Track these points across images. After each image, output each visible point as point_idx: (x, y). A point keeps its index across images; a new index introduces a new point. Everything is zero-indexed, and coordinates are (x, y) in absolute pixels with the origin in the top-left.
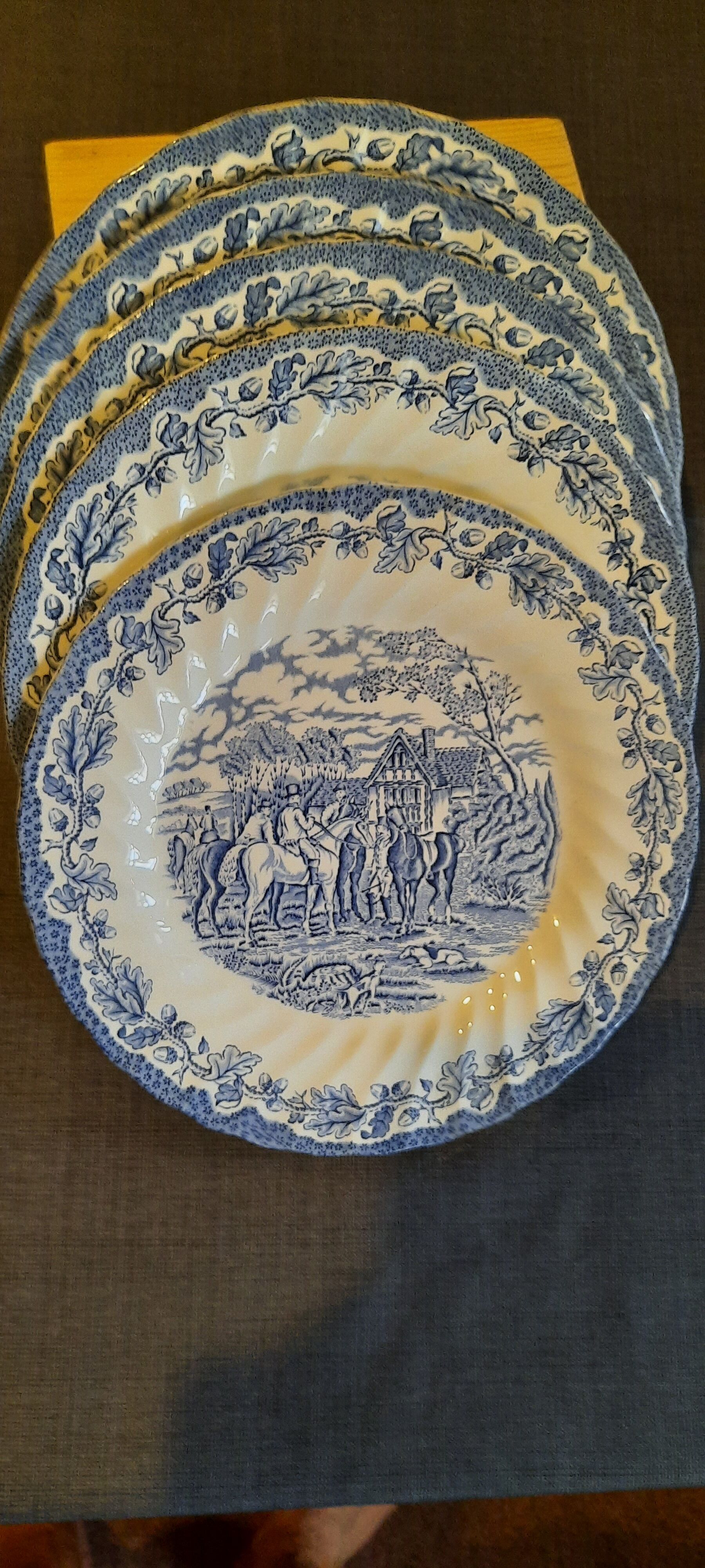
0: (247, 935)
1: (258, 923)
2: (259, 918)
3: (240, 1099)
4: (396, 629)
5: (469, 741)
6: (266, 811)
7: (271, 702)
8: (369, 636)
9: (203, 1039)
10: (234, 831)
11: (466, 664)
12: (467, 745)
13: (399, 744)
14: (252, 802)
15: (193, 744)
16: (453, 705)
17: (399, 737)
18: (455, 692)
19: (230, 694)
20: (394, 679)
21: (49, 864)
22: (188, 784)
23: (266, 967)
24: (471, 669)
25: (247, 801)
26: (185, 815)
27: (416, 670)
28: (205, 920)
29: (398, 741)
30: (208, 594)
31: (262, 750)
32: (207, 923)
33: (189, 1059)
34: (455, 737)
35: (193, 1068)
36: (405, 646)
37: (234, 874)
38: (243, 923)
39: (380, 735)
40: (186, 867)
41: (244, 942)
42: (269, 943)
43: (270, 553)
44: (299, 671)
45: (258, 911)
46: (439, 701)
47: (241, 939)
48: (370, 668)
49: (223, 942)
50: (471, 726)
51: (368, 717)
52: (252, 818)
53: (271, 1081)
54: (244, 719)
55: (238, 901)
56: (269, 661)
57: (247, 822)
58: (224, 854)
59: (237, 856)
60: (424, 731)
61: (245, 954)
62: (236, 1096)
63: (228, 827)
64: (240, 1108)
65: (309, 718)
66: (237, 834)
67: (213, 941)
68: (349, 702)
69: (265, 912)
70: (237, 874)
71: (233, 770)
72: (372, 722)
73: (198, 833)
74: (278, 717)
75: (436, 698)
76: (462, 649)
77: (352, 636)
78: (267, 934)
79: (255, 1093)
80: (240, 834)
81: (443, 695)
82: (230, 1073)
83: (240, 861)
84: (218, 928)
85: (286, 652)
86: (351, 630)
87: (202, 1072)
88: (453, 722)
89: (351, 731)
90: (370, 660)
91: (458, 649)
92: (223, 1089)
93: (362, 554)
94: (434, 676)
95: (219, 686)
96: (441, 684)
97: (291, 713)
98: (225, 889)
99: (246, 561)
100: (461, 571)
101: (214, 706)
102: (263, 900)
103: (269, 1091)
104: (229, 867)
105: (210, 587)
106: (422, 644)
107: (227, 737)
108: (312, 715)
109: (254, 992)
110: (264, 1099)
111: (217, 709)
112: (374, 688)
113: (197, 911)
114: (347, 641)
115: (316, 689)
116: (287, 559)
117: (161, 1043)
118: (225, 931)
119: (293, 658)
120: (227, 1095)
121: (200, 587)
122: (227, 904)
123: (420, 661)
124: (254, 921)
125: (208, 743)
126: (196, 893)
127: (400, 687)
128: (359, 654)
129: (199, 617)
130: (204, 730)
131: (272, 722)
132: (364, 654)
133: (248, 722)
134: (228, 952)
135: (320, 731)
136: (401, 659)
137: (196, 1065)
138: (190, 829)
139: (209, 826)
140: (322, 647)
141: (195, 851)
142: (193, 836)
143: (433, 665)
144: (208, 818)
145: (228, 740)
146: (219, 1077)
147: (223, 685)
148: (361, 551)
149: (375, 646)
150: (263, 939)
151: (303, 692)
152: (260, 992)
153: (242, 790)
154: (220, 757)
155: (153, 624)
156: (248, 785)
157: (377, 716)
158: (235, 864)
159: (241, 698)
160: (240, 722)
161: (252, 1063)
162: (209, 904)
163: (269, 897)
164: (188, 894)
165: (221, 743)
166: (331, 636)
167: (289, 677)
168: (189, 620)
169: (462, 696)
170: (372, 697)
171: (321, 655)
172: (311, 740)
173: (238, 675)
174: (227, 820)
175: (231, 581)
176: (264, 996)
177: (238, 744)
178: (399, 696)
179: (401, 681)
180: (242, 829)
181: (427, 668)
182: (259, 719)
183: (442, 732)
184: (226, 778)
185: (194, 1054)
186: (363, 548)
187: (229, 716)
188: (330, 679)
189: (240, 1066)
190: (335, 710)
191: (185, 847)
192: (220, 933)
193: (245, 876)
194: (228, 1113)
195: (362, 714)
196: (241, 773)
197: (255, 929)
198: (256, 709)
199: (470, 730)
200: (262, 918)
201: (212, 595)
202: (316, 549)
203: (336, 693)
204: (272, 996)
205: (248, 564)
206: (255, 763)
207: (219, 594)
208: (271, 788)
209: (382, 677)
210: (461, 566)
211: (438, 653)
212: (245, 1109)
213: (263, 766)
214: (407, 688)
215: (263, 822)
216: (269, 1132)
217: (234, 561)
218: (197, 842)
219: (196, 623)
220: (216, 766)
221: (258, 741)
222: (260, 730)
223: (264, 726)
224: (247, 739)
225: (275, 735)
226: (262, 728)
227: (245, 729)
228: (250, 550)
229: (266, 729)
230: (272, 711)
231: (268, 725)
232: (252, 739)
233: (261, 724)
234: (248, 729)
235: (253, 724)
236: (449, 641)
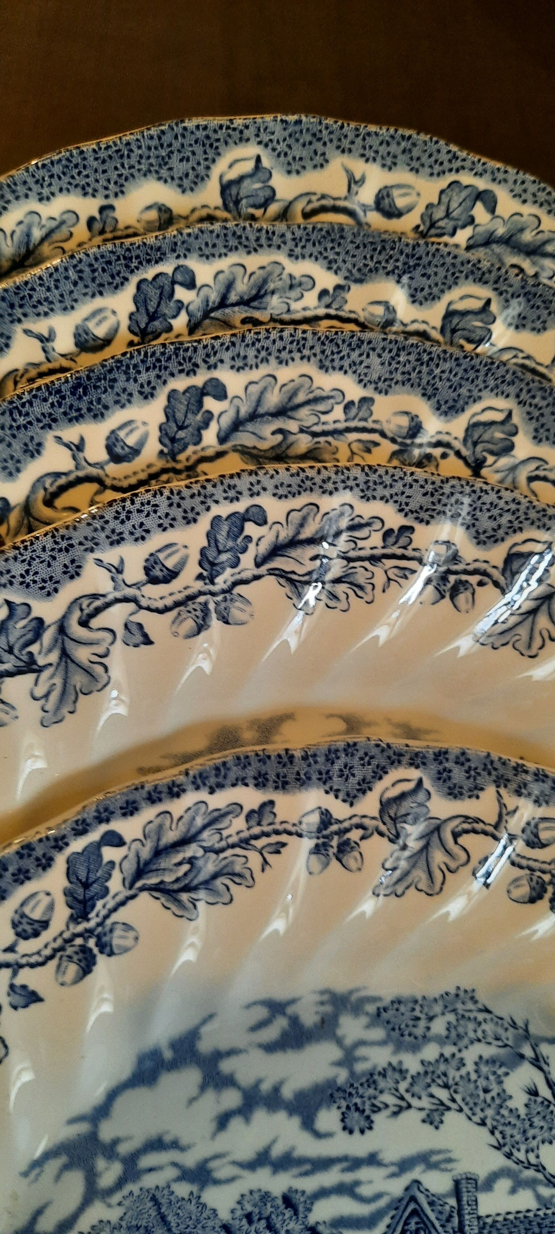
4: (405, 992)
5: (538, 1197)
7: (175, 1145)
8: (357, 1008)
11: (527, 1051)
12: (533, 1204)
13: (414, 1213)
16: (508, 1131)
17: (413, 1199)
18: (511, 1104)
19: (93, 1137)
20: (403, 1086)
24: (538, 1062)
27: (442, 1067)
29: (412, 1206)
30: (62, 949)
34: (513, 1191)
36: (422, 1024)
39: (378, 1196)
43: (186, 867)
44: (229, 1081)
46: (483, 1123)
48: (360, 1067)
50: (540, 1168)
51: (355, 1163)
56: (173, 1065)
60: (457, 1183)
65: (246, 1173)
68: (318, 1135)
72: (364, 1173)
74: (186, 1175)
75: (476, 1119)
76: (520, 1023)
77: (328, 1009)
81: (490, 1112)
85: (205, 1046)
86: (325, 997)
88: (509, 1163)
89: (323, 1193)
90: (362, 1051)
91: (514, 1025)
93: (352, 864)
94: (473, 1076)
96: (486, 1091)
97: (212, 1165)
99: (139, 884)
100: (524, 890)
101: (63, 1159)
105: (67, 935)
106: (451, 1017)
108: (252, 1165)
111: (66, 1167)
112: (367, 1107)
114: (317, 1019)
115: (260, 1116)
116: (215, 876)
119: (218, 1055)
121: (47, 936)
123: (448, 1050)
127: (414, 1102)
128: (339, 1042)
129: (41, 993)
130: (39, 1213)
132: (349, 1041)
135: (266, 1197)
136: (415, 1048)
140: (273, 1032)
143: (471, 1055)
148: (351, 860)
149: (368, 1027)
151: (236, 1124)
157: (373, 1160)
159: (116, 1142)
166: (290, 1010)
167: (210, 1095)
168: (18, 1000)
169: (522, 1111)
170: (364, 1123)
171: (270, 1048)
172: (249, 1217)
173: (112, 1095)
175: (109, 922)
178: (412, 1118)
179: (416, 1089)
181: (462, 1063)
182: (149, 1181)
183: (489, 1184)
186: (356, 854)
187: (91, 1177)
188: (287, 1093)
190: (296, 1154)
195: (345, 1158)
198: (146, 1161)
199: (540, 1176)
201: (70, 951)
202: (270, 858)
203: (296, 1121)
205: (142, 889)
207: (84, 949)
209: (382, 1084)
210: (524, 882)
211: (480, 1034)
214: (425, 1102)
217: (115, 884)
219: (34, 1007)
221: (146, 1227)
222: (150, 1204)
223: (158, 1195)
224: (124, 1224)
225: (179, 1211)
226: (154, 1199)
227: (120, 1204)
228: (147, 863)
229: (163, 1201)
230: (175, 1164)
231: (166, 1192)
232: (134, 1223)
233: (152, 1191)
234: (127, 1203)
235: (136, 1192)
236: (498, 1012)
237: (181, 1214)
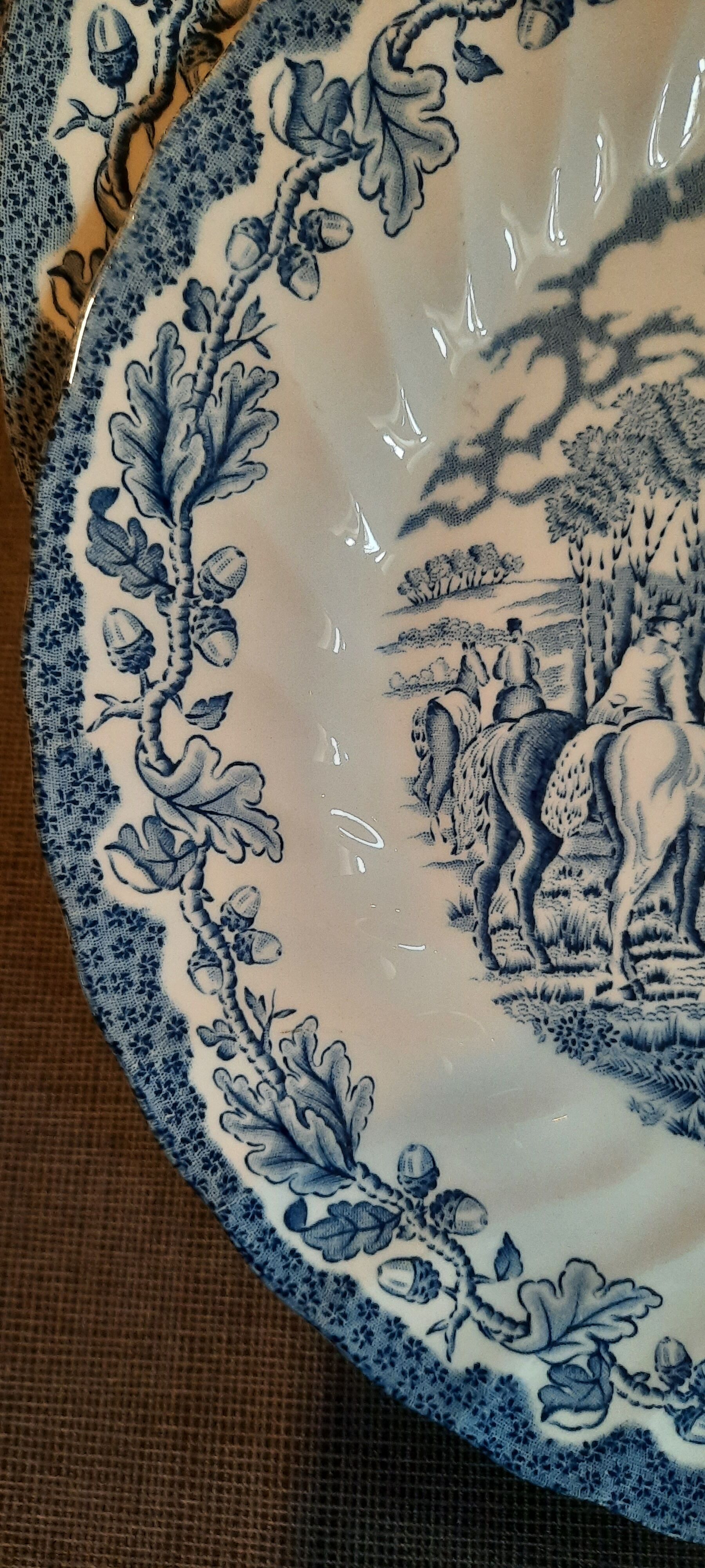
0: (615, 968)
1: (649, 936)
2: (649, 921)
3: (605, 1406)
6: (670, 632)
9: (507, 1239)
10: (583, 687)
14: (632, 607)
15: (478, 451)
21: (107, 759)
22: (464, 561)
23: (667, 1054)
25: (618, 605)
26: (457, 645)
28: (507, 925)
31: (661, 464)
32: (512, 934)
33: (472, 1293)
35: (480, 1315)
37: (581, 803)
38: (606, 933)
40: (461, 786)
41: (609, 986)
42: (676, 988)
45: (646, 901)
47: (601, 977)
49: (556, 983)
52: (632, 653)
53: (688, 1359)
54: (614, 376)
55: (593, 875)
57: (618, 660)
58: (556, 751)
59: (590, 756)
61: (611, 1018)
62: (595, 1398)
63: (568, 678)
64: (605, 1429)
66: (590, 696)
67: (530, 982)
69: (665, 906)
70: (592, 805)
71: (581, 521)
73: (489, 694)
78: (671, 966)
79: (646, 1390)
80: (599, 697)
82: (579, 1336)
83: (599, 768)
84: (542, 945)
87: (506, 1329)
92: (560, 1377)
95: (546, 285)
98: (560, 841)
102: (659, 875)
103: (684, 1389)
104: (570, 784)
107: (568, 428)
109: (635, 1117)
110: (669, 1410)
113: (488, 901)
117: (399, 1248)
118: (559, 955)
120: (572, 1394)
122: (566, 883)
124: (636, 928)
125: (516, 446)
126: (485, 852)
131: (689, 384)
133: (625, 383)
134: (566, 1010)
137: (490, 1309)
138: (469, 679)
139: (518, 675)
141: (482, 740)
142: (476, 701)
144: (515, 654)
145: (571, 437)
146: (551, 1344)
147: (558, 283)
150: (659, 977)
152: (650, 1118)
153: (605, 575)
154: (548, 485)
155: (374, 85)
156: (622, 561)
158: (585, 778)
160: (600, 388)
161: (639, 1309)
162: (517, 884)
163: (674, 868)
164: (463, 855)
165: (551, 448)
174: (566, 659)
176: (660, 1132)
177: (595, 447)
180: (605, 680)
184: (563, 542)
185: (483, 1279)
189: (605, 1318)
191: (455, 730)
192: (546, 960)
193: (611, 809)
194: (575, 1441)
196: (603, 527)
197: (636, 950)
200: (658, 922)
204: (681, 1129)
206: (641, 499)
208: (684, 567)
212: (618, 1434)
213: (662, 506)
215: (659, 661)
216: (683, 1499)
218: (486, 717)
220: (537, 510)
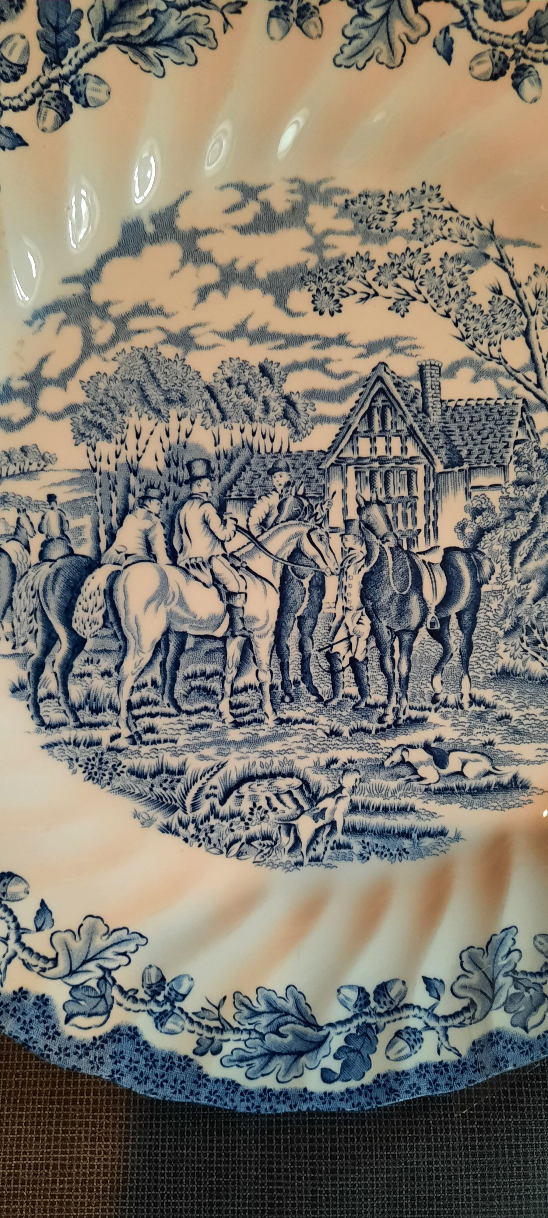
0: (122, 724)
1: (144, 703)
2: (144, 693)
3: (108, 1012)
4: (373, 185)
5: (499, 387)
6: (154, 506)
7: (160, 311)
8: (326, 199)
9: (43, 903)
10: (98, 539)
11: (492, 251)
12: (495, 394)
13: (381, 391)
14: (128, 489)
15: (25, 384)
16: (472, 324)
17: (380, 379)
18: (474, 300)
19: (87, 298)
20: (370, 275)
22: (17, 456)
23: (157, 779)
24: (501, 262)
25: (120, 488)
26: (14, 511)
27: (408, 260)
28: (50, 696)
29: (379, 385)
30: (40, 94)
31: (145, 398)
32: (53, 702)
33: (18, 940)
34: (475, 380)
35: (25, 955)
36: (389, 218)
37: (99, 616)
38: (116, 701)
39: (346, 374)
40: (17, 603)
41: (119, 736)
42: (162, 737)
43: (150, 20)
44: (206, 258)
45: (141, 680)
46: (447, 315)
47: (113, 730)
48: (329, 254)
49: (83, 734)
50: (502, 361)
51: (326, 343)
52: (129, 518)
53: (163, 979)
54: (114, 340)
55: (107, 663)
56: (155, 239)
57: (120, 523)
58: (80, 581)
59: (104, 585)
60: (422, 368)
61: (120, 757)
62: (101, 1008)
63: (88, 534)
64: (108, 1028)
65: (225, 342)
66: (103, 546)
67: (66, 734)
68: (291, 313)
69: (154, 683)
70: (105, 617)
71: (94, 432)
72: (334, 352)
73: (36, 543)
74: (171, 339)
75: (441, 311)
76: (486, 224)
77: (298, 197)
78: (159, 722)
79: (135, 1000)
80: (108, 546)
81: (454, 306)
82: (91, 966)
83: (109, 593)
84: (74, 709)
85: (183, 223)
86: (295, 186)
87: (41, 964)
88: (472, 354)
89: (297, 366)
90: (329, 240)
91: (480, 225)
92: (78, 994)
93: (313, 31)
94: (439, 271)
95: (68, 280)
96: (450, 286)
97: (193, 332)
98: (85, 641)
99: (107, 36)
100: (487, 67)
101: (61, 316)
102: (150, 663)
103: (160, 998)
104: (91, 603)
105: (43, 80)
106: (418, 214)
107: (85, 372)
108: (231, 336)
109: (137, 822)
110: (151, 1012)
111: (65, 322)
112: (336, 292)
113: (37, 681)
114: (288, 206)
115: (236, 290)
116: (180, 34)
118: (85, 716)
119: (196, 233)
120: (86, 1005)
121: (26, 80)
122: (89, 668)
123: (415, 245)
124: (136, 698)
125: (50, 382)
126: (34, 648)
127: (381, 290)
128: (309, 229)
129: (26, 138)
130: (44, 359)
131: (162, 348)
132: (318, 229)
133: (121, 345)
134: (90, 752)
135: (243, 365)
136: (382, 241)
137: (31, 951)
138: (22, 533)
139: (55, 531)
140: (246, 216)
141: (31, 573)
142: (27, 547)
143: (437, 251)
144: (53, 517)
145: (86, 379)
146: (72, 973)
147: (75, 279)
148: (311, 26)
149: (336, 217)
150: (151, 730)
151: (215, 296)
152: (147, 823)
153: (111, 468)
154: (72, 409)
156: (122, 459)
157: (341, 340)
158: (100, 600)
159: (107, 304)
160: (104, 348)
161: (131, 947)
162: (57, 669)
163: (160, 658)
164: (20, 650)
165: (73, 384)
166: (262, 196)
167: (190, 267)
168: (7, 143)
169: (486, 308)
170: (332, 306)
171: (244, 230)
172: (229, 381)
173: (102, 261)
174: (86, 521)
175: (81, 72)
176: (153, 831)
177: (102, 385)
178: (379, 305)
179: (382, 278)
180: (112, 536)
181: (427, 258)
182: (139, 341)
183: (452, 371)
184: (83, 446)
185: (26, 931)
186: (315, 19)
187: (87, 334)
188: (261, 273)
189: (109, 954)
190: (270, 329)
191: (13, 567)
192: (77, 719)
193: (118, 620)
194: (87, 1036)
195: (316, 337)
196: (109, 437)
197: (136, 712)
198: (135, 324)
199: (501, 368)
200: (150, 693)
201: (47, 97)
202: (231, 18)
203: (270, 299)
204: (167, 829)
205: (111, 41)
206: (132, 420)
207: (60, 95)
208: (162, 465)
209: (350, 271)
210: (487, 58)
211: (446, 232)
212: (116, 1030)
213: (146, 425)
214: (392, 291)
215: (147, 524)
216: (159, 1071)
217: (84, 33)
218: (34, 558)
219: (19, 149)
220: (65, 424)
221: (138, 382)
222: (141, 362)
223: (148, 355)
224: (118, 376)
225: (166, 370)
226: (143, 357)
227: (114, 359)
228: (113, 15)
229: (152, 360)
230: (162, 329)
231: (154, 352)
232: (127, 377)
233: (142, 351)
234: (120, 358)
235: (128, 350)
236: (464, 210)
237: (168, 373)
